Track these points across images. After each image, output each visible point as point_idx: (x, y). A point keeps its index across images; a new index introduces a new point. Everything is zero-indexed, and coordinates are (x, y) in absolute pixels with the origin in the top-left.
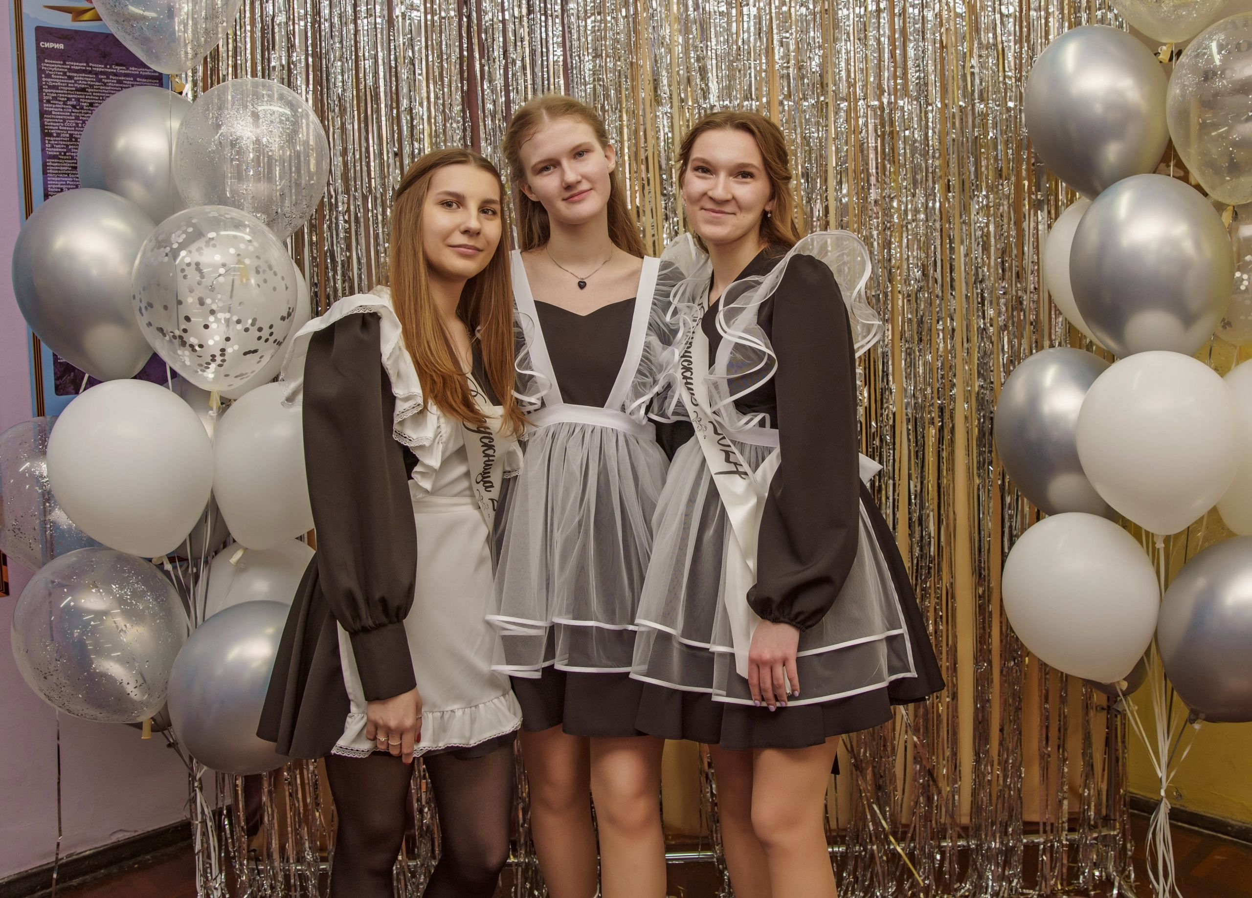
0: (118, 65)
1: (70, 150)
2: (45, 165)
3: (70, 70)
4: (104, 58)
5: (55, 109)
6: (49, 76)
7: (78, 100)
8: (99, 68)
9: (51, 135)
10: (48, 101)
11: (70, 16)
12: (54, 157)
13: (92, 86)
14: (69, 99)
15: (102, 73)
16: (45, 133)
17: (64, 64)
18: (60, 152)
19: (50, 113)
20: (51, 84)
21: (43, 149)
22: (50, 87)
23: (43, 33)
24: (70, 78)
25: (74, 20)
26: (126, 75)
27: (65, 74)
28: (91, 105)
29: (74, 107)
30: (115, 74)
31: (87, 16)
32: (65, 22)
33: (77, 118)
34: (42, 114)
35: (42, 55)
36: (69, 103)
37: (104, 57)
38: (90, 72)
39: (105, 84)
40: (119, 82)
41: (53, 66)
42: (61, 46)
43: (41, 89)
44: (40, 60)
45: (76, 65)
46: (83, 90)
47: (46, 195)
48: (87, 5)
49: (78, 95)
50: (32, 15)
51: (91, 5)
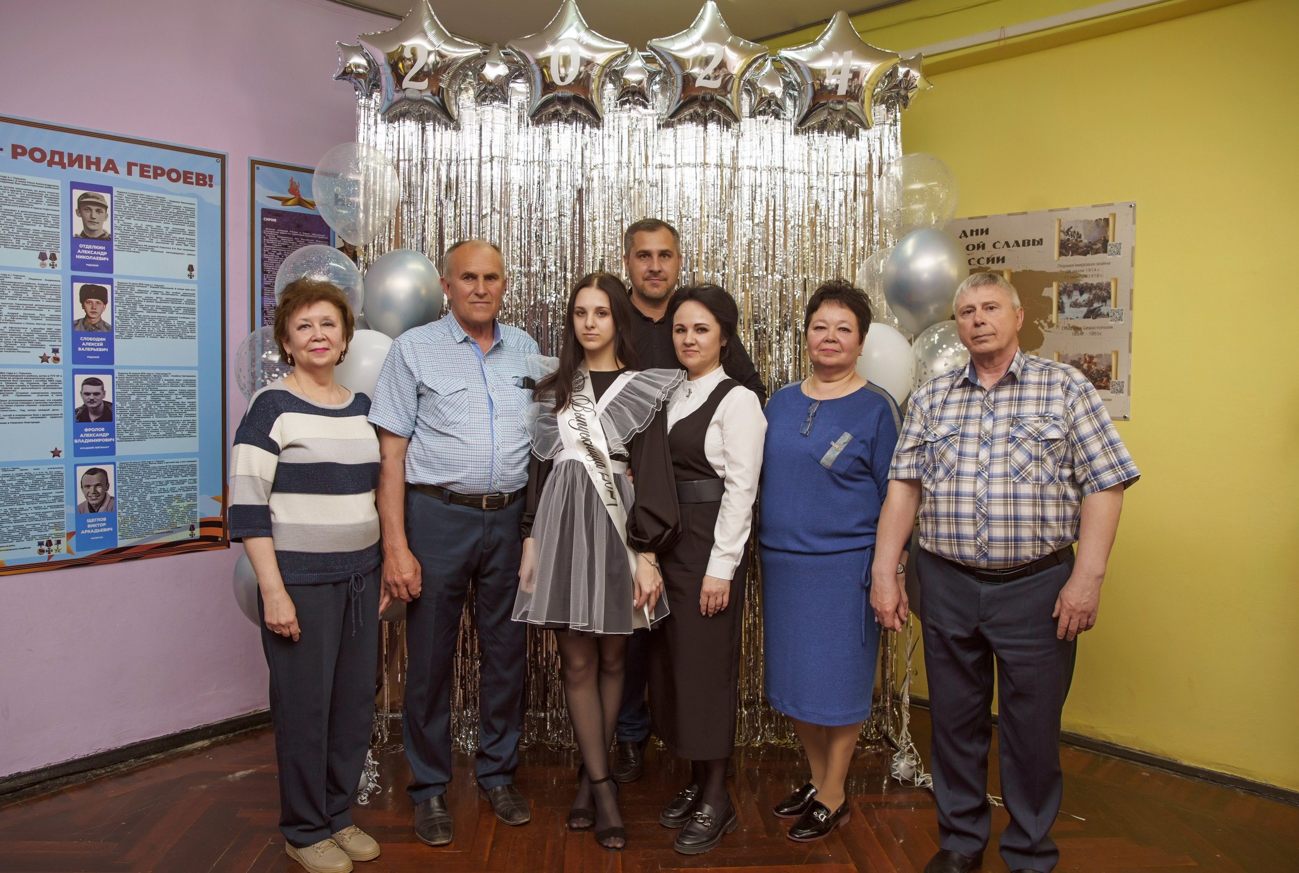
2: (263, 291)
3: (279, 235)
6: (267, 238)
7: (282, 252)
8: (295, 233)
9: (266, 273)
10: (266, 253)
11: (280, 202)
12: (268, 286)
13: (292, 243)
14: (278, 252)
15: (297, 236)
17: (277, 231)
18: (272, 283)
19: (267, 260)
20: (270, 241)
21: (262, 281)
22: (268, 244)
23: (266, 212)
24: (279, 239)
25: (283, 205)
27: (276, 236)
29: (280, 256)
30: (304, 238)
31: (290, 202)
32: (277, 206)
34: (263, 260)
35: (264, 225)
36: (278, 254)
37: (299, 227)
38: (290, 236)
39: (298, 243)
40: (306, 242)
41: (270, 232)
42: (275, 220)
43: (263, 245)
44: (263, 228)
45: (283, 232)
46: (286, 246)
47: (263, 308)
48: (290, 196)
49: (283, 249)
50: (260, 202)
51: (293, 196)
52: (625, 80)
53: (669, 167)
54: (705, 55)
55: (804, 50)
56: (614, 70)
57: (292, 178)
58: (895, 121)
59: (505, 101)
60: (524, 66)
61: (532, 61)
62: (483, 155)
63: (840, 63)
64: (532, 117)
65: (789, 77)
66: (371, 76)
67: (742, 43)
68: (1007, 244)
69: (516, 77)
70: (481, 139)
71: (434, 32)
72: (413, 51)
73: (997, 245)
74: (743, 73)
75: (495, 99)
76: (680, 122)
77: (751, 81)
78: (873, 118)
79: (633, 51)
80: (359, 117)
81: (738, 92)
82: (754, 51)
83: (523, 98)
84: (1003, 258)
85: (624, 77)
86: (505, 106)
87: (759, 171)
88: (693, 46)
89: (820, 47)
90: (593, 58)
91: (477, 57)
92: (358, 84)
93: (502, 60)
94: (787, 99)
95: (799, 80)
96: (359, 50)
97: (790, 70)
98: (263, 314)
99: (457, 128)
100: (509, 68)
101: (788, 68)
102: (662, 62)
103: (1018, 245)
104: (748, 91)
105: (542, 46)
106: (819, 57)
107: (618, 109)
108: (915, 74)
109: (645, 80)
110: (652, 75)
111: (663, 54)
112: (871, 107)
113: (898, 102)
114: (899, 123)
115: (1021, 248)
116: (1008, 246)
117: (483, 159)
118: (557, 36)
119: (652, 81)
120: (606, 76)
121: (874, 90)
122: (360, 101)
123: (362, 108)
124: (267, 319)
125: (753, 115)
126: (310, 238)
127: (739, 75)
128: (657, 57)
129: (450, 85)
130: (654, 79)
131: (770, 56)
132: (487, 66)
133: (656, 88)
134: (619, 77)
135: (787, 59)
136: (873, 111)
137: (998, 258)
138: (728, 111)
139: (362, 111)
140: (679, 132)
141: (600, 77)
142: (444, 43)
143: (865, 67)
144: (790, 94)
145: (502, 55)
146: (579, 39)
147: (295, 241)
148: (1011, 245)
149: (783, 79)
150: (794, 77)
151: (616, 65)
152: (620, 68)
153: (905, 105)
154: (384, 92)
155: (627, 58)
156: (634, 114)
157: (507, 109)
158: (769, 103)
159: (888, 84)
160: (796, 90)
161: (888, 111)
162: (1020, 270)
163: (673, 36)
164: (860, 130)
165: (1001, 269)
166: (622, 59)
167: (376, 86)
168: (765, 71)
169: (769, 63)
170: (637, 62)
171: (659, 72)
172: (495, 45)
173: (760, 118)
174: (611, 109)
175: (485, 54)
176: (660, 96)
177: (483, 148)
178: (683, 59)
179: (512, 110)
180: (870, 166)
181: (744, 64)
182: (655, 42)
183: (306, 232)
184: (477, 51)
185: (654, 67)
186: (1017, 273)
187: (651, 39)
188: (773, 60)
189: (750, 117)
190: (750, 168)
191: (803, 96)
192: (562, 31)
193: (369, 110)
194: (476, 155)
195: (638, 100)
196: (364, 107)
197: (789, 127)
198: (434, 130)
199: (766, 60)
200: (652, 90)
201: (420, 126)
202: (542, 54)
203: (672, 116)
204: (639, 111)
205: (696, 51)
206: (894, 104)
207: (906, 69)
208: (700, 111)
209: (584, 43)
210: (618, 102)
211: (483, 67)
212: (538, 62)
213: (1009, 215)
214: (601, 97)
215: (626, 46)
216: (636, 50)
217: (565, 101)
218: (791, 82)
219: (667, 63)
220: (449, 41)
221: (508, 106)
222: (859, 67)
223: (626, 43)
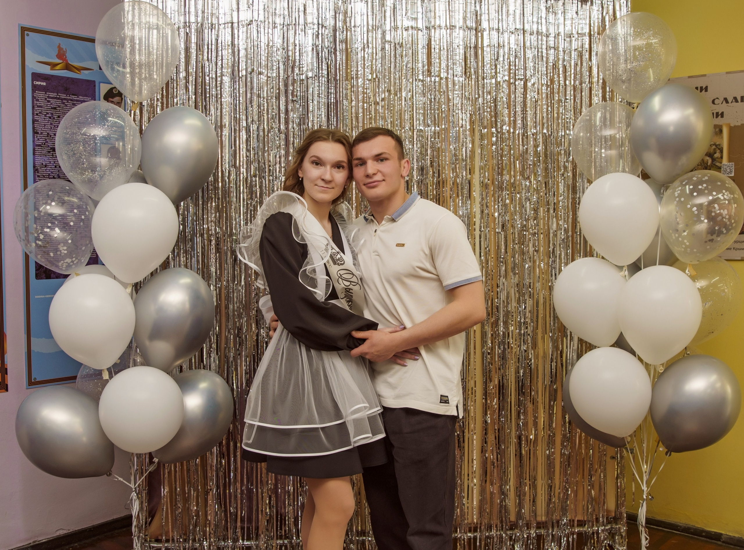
1: (47, 142)
2: (34, 150)
3: (49, 97)
4: (66, 91)
5: (39, 118)
6: (38, 100)
7: (52, 114)
8: (63, 96)
9: (37, 133)
10: (37, 114)
11: (49, 67)
12: (39, 145)
13: (59, 107)
14: (47, 113)
15: (65, 99)
16: (35, 132)
17: (46, 94)
18: (42, 143)
19: (38, 121)
20: (38, 105)
21: (34, 141)
22: (38, 106)
23: (36, 76)
24: (49, 101)
25: (52, 69)
27: (46, 99)
28: (59, 117)
29: (50, 118)
30: (73, 100)
31: (58, 67)
32: (46, 70)
33: (51, 124)
34: (34, 121)
35: (35, 88)
36: (47, 115)
38: (59, 99)
39: (66, 105)
40: (73, 104)
41: (40, 95)
42: (44, 84)
43: (33, 107)
44: (33, 91)
45: (52, 95)
46: (55, 108)
47: (34, 167)
48: (58, 61)
49: (52, 111)
50: (30, 66)
51: (61, 61)
57: (60, 44)
68: (726, 100)
73: (716, 102)
84: (722, 113)
98: (34, 172)
103: (737, 101)
115: (740, 103)
116: (727, 102)
124: (39, 176)
126: (77, 101)
137: (717, 113)
147: (64, 103)
148: (730, 101)
162: (739, 124)
165: (720, 124)
183: (73, 95)
186: (735, 126)
213: (727, 73)
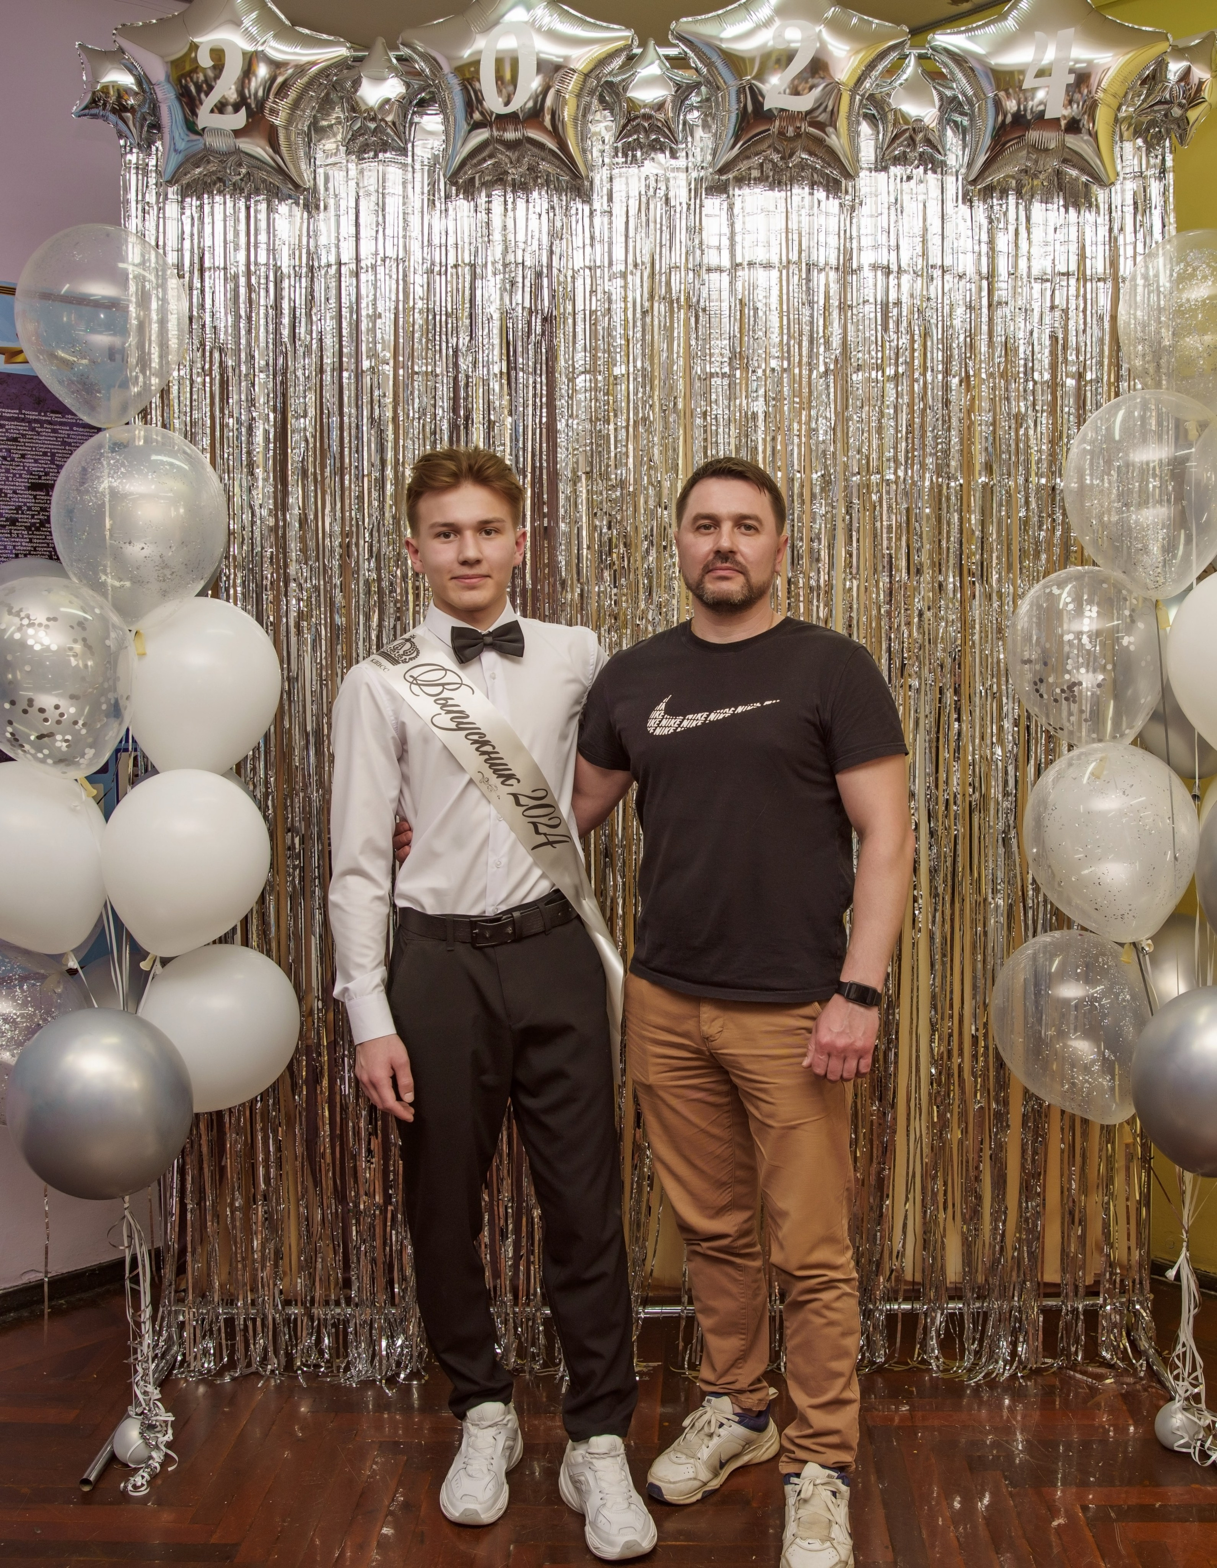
0: (53, 412)
7: (9, 451)
8: (33, 415)
11: (4, 358)
14: (1, 451)
15: (36, 421)
24: (2, 426)
25: (7, 362)
26: (61, 424)
29: (4, 458)
30: (50, 423)
31: (20, 358)
33: (7, 471)
37: (39, 403)
38: (23, 420)
39: (39, 434)
40: (54, 431)
45: (9, 413)
46: (15, 440)
49: (10, 445)
52: (630, 100)
53: (720, 270)
54: (782, 46)
55: (978, 32)
56: (610, 84)
58: (1163, 171)
59: (403, 152)
60: (433, 81)
61: (446, 68)
62: (363, 255)
63: (1050, 55)
64: (452, 179)
65: (952, 88)
66: (145, 109)
67: (855, 21)
69: (422, 104)
70: (357, 225)
71: (254, 15)
72: (218, 55)
74: (860, 81)
75: (385, 147)
76: (741, 181)
77: (879, 96)
78: (1119, 168)
79: (643, 44)
80: (126, 190)
81: (849, 118)
82: (879, 37)
83: (437, 144)
85: (629, 94)
86: (401, 159)
87: (895, 274)
88: (758, 28)
89: (1010, 23)
90: (567, 58)
91: (341, 64)
92: (120, 123)
93: (392, 68)
94: (949, 133)
95: (970, 92)
96: (117, 57)
97: (952, 73)
99: (312, 206)
100: (408, 85)
101: (948, 67)
102: (700, 65)
104: (872, 120)
105: (465, 37)
106: (1007, 42)
107: (621, 160)
108: (1200, 73)
109: (669, 100)
110: (682, 92)
111: (700, 46)
112: (1113, 143)
113: (1168, 131)
114: (1170, 177)
117: (363, 264)
118: (493, 17)
119: (682, 102)
120: (592, 93)
121: (1119, 109)
122: (129, 157)
123: (133, 171)
125: (881, 165)
126: (58, 424)
127: (851, 84)
128: (691, 54)
129: (290, 121)
130: (686, 98)
131: (912, 46)
132: (365, 83)
133: (694, 116)
134: (618, 95)
135: (947, 51)
136: (1117, 149)
138: (832, 157)
139: (133, 178)
140: (738, 202)
141: (579, 96)
142: (276, 36)
143: (1102, 61)
144: (955, 122)
145: (394, 61)
146: (534, 21)
147: (33, 430)
149: (940, 93)
150: (962, 85)
151: (610, 73)
152: (619, 78)
153: (1182, 139)
154: (167, 136)
155: (631, 59)
156: (649, 168)
157: (406, 165)
158: (912, 139)
159: (1147, 96)
160: (965, 114)
161: (1148, 152)
163: (720, 12)
164: (1095, 188)
166: (623, 57)
167: (157, 126)
168: (905, 77)
169: (912, 61)
170: (651, 69)
171: (697, 86)
172: (380, 42)
173: (896, 171)
174: (607, 160)
175: (359, 60)
176: (699, 132)
177: (362, 243)
178: (743, 59)
179: (418, 166)
180: (1114, 262)
181: (860, 62)
182: (686, 24)
184: (342, 51)
185: (685, 76)
187: (677, 20)
188: (920, 57)
189: (876, 170)
190: (874, 267)
191: (979, 123)
192: (503, 8)
193: (146, 173)
194: (347, 255)
195: (657, 140)
196: (137, 168)
197: (953, 186)
198: (270, 209)
199: (907, 56)
200: (685, 123)
201: (242, 204)
202: (466, 54)
203: (722, 171)
204: (660, 163)
205: (765, 39)
206: (1159, 137)
207: (1184, 64)
208: (776, 157)
209: (545, 29)
210: (619, 145)
211: (357, 83)
212: (459, 71)
214: (583, 136)
215: (628, 33)
216: (652, 43)
217: (512, 145)
218: (955, 98)
219: (709, 64)
220: (284, 34)
221: (410, 160)
222: (1090, 62)
223: (628, 27)
